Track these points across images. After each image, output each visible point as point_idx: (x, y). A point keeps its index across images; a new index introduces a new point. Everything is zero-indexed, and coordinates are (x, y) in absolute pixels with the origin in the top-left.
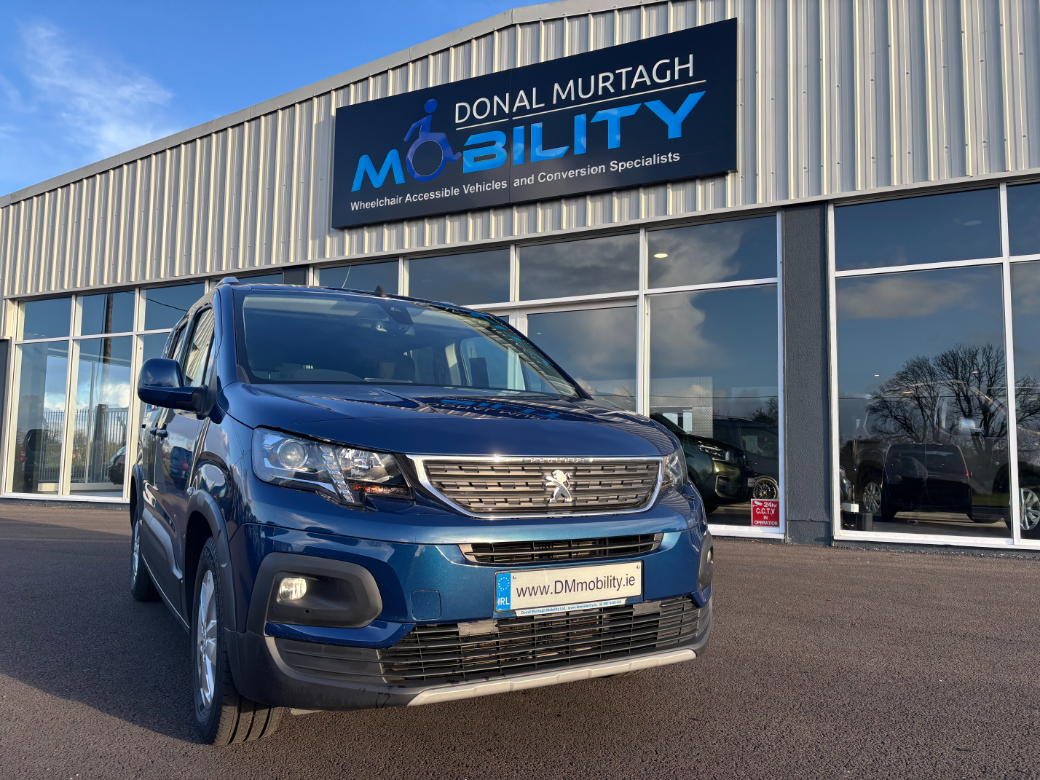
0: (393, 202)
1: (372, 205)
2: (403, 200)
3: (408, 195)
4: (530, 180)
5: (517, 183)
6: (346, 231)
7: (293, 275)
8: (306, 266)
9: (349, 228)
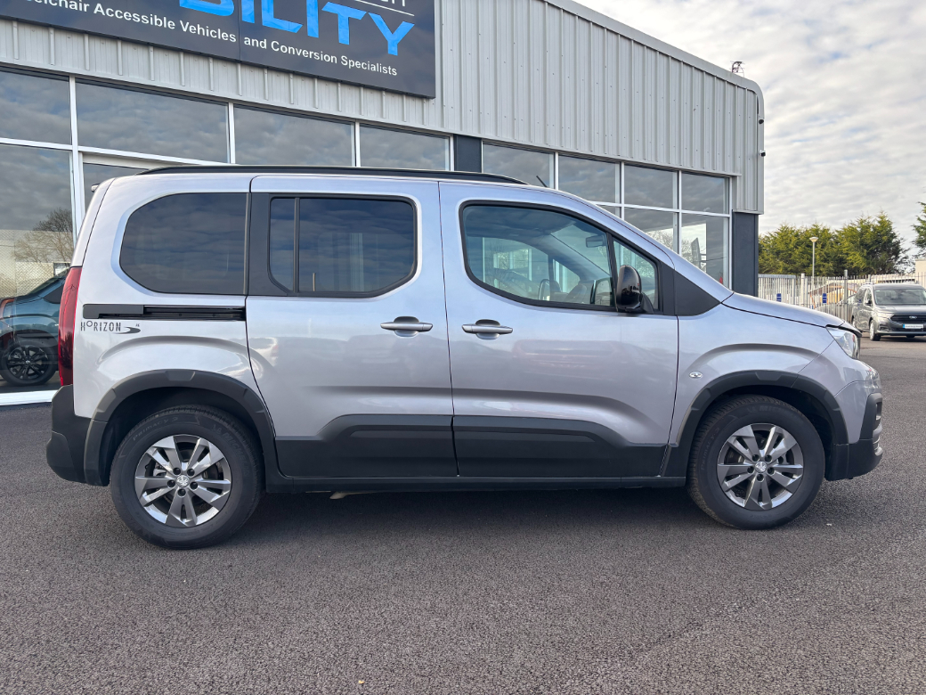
0: (75, 6)
2: (91, 9)
3: (99, 5)
4: (264, 44)
5: (248, 41)
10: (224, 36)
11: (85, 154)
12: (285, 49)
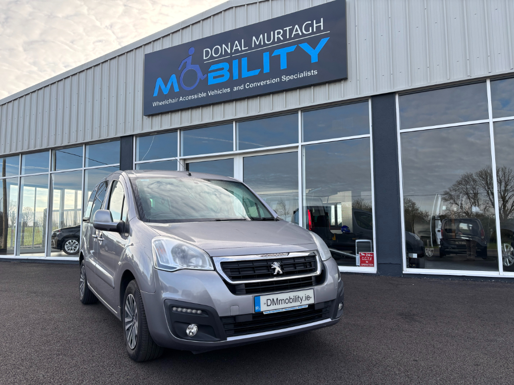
0: (174, 101)
1: (163, 103)
2: (178, 100)
3: (181, 97)
4: (241, 88)
5: (235, 89)
6: (151, 117)
7: (126, 141)
8: (132, 136)
9: (152, 115)
10: (225, 91)
11: (185, 160)
12: (252, 85)
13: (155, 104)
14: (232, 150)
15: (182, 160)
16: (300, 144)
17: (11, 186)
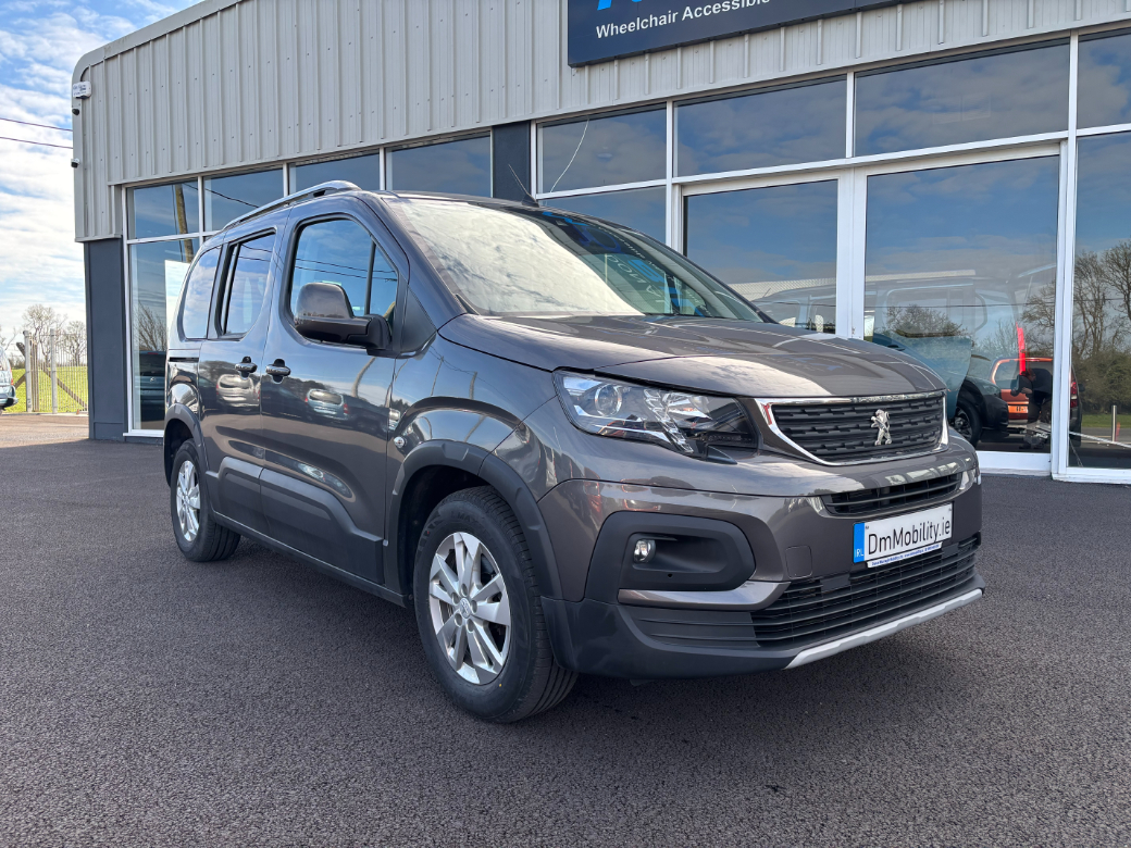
0: (664, 20)
1: (631, 27)
2: (679, 18)
3: (688, 8)
6: (587, 68)
7: (512, 135)
8: (529, 122)
9: (591, 64)
11: (682, 186)
13: (602, 31)
14: (844, 156)
15: (677, 188)
16: (1072, 133)
17: (167, 262)
